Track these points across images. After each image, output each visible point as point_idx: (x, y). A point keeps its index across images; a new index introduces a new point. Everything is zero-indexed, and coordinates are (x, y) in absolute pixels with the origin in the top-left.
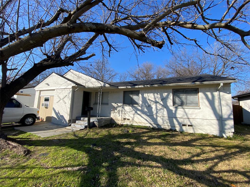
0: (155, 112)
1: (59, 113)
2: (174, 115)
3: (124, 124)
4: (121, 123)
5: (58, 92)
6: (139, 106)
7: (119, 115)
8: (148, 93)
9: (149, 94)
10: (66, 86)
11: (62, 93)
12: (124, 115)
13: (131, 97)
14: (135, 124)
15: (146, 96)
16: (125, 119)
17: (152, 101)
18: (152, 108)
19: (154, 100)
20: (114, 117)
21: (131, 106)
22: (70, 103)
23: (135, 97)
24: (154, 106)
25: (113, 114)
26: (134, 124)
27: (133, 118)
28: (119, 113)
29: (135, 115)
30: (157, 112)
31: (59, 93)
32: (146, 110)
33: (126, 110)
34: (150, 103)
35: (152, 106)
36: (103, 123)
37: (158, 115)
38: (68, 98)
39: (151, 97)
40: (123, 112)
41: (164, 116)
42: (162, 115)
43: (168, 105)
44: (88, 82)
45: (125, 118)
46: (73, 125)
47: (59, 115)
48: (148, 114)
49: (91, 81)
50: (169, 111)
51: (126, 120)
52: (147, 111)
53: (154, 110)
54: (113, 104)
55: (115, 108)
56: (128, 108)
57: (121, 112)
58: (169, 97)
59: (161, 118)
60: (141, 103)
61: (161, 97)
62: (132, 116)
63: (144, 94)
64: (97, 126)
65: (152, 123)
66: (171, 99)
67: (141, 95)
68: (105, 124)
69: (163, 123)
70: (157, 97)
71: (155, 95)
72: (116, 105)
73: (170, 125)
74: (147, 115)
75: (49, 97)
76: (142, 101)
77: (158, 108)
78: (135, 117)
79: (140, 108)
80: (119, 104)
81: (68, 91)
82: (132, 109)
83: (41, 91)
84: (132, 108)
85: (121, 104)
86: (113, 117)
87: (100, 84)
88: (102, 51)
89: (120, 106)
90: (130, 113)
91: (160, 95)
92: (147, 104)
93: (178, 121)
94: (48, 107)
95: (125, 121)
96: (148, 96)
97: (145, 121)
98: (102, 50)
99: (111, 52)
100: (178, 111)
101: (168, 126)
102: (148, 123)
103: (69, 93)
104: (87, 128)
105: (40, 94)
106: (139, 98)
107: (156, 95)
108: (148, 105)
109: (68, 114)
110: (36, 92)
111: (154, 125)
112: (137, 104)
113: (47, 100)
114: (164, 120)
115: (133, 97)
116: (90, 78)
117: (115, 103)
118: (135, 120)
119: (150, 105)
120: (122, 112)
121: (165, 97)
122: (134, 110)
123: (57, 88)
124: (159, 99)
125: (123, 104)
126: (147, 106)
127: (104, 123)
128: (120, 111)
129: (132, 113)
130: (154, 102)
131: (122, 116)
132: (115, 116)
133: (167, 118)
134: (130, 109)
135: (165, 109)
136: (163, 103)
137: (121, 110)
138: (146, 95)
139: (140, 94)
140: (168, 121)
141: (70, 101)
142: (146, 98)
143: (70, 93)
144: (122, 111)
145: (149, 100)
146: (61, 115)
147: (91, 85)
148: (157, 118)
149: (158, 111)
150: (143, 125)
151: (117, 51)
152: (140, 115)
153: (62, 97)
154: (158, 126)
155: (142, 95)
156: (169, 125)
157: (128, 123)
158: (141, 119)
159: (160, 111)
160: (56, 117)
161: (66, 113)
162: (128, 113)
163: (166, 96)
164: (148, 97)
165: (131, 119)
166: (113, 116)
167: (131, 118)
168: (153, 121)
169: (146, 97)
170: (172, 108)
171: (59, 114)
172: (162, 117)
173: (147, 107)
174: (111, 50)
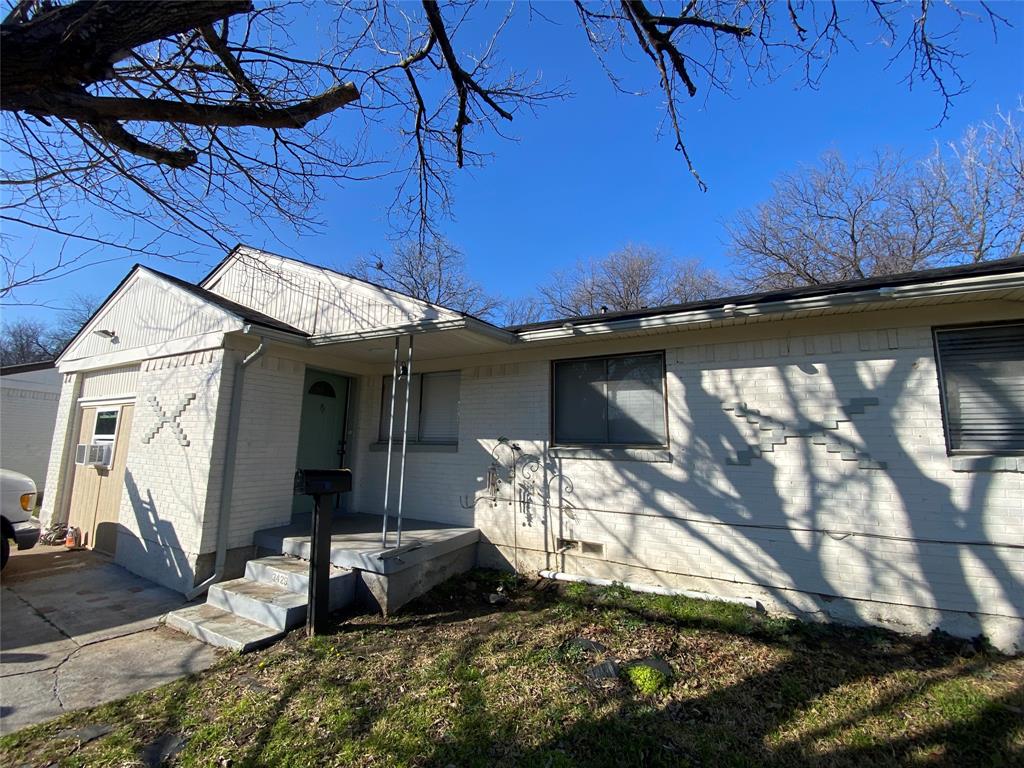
0: (795, 500)
1: (151, 503)
2: (962, 524)
3: (560, 576)
4: (545, 574)
5: (155, 379)
6: (671, 459)
7: (529, 518)
8: (731, 364)
9: (740, 374)
10: (195, 339)
11: (173, 381)
12: (561, 518)
13: (602, 396)
14: (640, 583)
15: (717, 388)
16: (565, 544)
17: (768, 419)
18: (771, 470)
19: (784, 413)
20: (497, 530)
21: (606, 458)
22: (211, 443)
23: (631, 400)
24: (785, 459)
25: (486, 507)
26: (634, 587)
27: (626, 543)
28: (527, 503)
29: (642, 520)
30: (816, 503)
31: (159, 382)
32: (722, 484)
33: (575, 481)
34: (755, 434)
35: (770, 456)
36: (420, 576)
37: (825, 520)
38: (202, 413)
39: (761, 396)
40: (554, 500)
41: (878, 530)
42: (857, 526)
43: (910, 446)
44: (331, 310)
45: (566, 536)
46: (221, 596)
47: (153, 521)
48: (746, 515)
49: (348, 299)
50: (919, 494)
51: (578, 552)
52: (734, 493)
53: (792, 489)
54: (489, 445)
55: (498, 473)
56: (585, 471)
57: (537, 500)
58: (911, 384)
59: (850, 544)
60: (679, 433)
61: (839, 392)
62: (621, 525)
63: (705, 373)
64: (383, 601)
65: (780, 580)
66: (926, 403)
67: (680, 378)
68: (438, 579)
69: (869, 586)
70: (812, 393)
71: (789, 375)
72: (508, 450)
73: (938, 599)
74: (739, 526)
75: (118, 408)
76: (688, 419)
77: (825, 472)
78: (644, 537)
79: (675, 472)
80: (527, 446)
81: (206, 364)
82: (619, 479)
83: (83, 375)
84: (618, 469)
85: (540, 444)
86: (489, 524)
87: (399, 312)
88: (418, 134)
89: (533, 458)
90: (601, 507)
91: (831, 375)
92: (727, 445)
93: (998, 569)
94: (109, 467)
95: (567, 559)
96: (737, 388)
97: (719, 561)
98: (419, 126)
99: (466, 128)
100: (1001, 493)
101: (921, 608)
102: (740, 576)
103: (209, 380)
104: (303, 623)
105: (79, 391)
106: (660, 401)
107: (796, 374)
108: (739, 454)
109: (199, 518)
110: (64, 384)
111: (794, 597)
112: (648, 440)
113: (106, 425)
114: (879, 565)
115: (615, 396)
116: (343, 283)
117: (502, 440)
118: (641, 555)
119: (757, 452)
120: (546, 497)
121: (878, 389)
122: (630, 484)
123: (153, 350)
124: (827, 407)
125: (552, 446)
126: (734, 457)
127: (429, 574)
128: (537, 491)
129: (621, 504)
130: (782, 424)
131: (545, 523)
132: (501, 520)
133: (908, 547)
134: (604, 478)
135: (884, 482)
136: (859, 429)
137: (539, 482)
138: (714, 381)
139: (669, 375)
140: (913, 571)
141: (214, 426)
142: (722, 402)
143: (213, 382)
144: (546, 486)
145: (744, 411)
146: (163, 521)
147: (347, 322)
148: (817, 545)
149: (821, 489)
150: (703, 596)
151: (503, 114)
152: (682, 523)
153: (170, 406)
154: (830, 606)
155: (685, 384)
156: (927, 597)
157: (592, 572)
158: (687, 550)
159: (841, 495)
160: (137, 533)
161: (187, 507)
162: (591, 504)
163: (879, 379)
164: (737, 395)
165: (610, 546)
166: (485, 521)
167: (616, 537)
168: (784, 568)
169: (722, 395)
170: (948, 473)
171: (150, 514)
172: (859, 540)
173: (729, 462)
174: (469, 121)
